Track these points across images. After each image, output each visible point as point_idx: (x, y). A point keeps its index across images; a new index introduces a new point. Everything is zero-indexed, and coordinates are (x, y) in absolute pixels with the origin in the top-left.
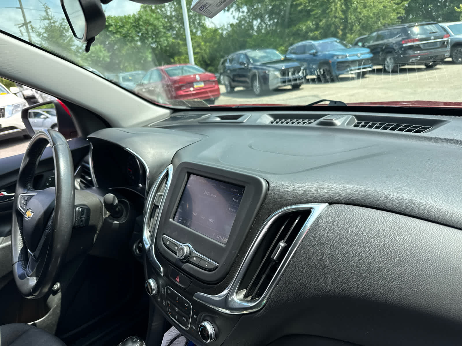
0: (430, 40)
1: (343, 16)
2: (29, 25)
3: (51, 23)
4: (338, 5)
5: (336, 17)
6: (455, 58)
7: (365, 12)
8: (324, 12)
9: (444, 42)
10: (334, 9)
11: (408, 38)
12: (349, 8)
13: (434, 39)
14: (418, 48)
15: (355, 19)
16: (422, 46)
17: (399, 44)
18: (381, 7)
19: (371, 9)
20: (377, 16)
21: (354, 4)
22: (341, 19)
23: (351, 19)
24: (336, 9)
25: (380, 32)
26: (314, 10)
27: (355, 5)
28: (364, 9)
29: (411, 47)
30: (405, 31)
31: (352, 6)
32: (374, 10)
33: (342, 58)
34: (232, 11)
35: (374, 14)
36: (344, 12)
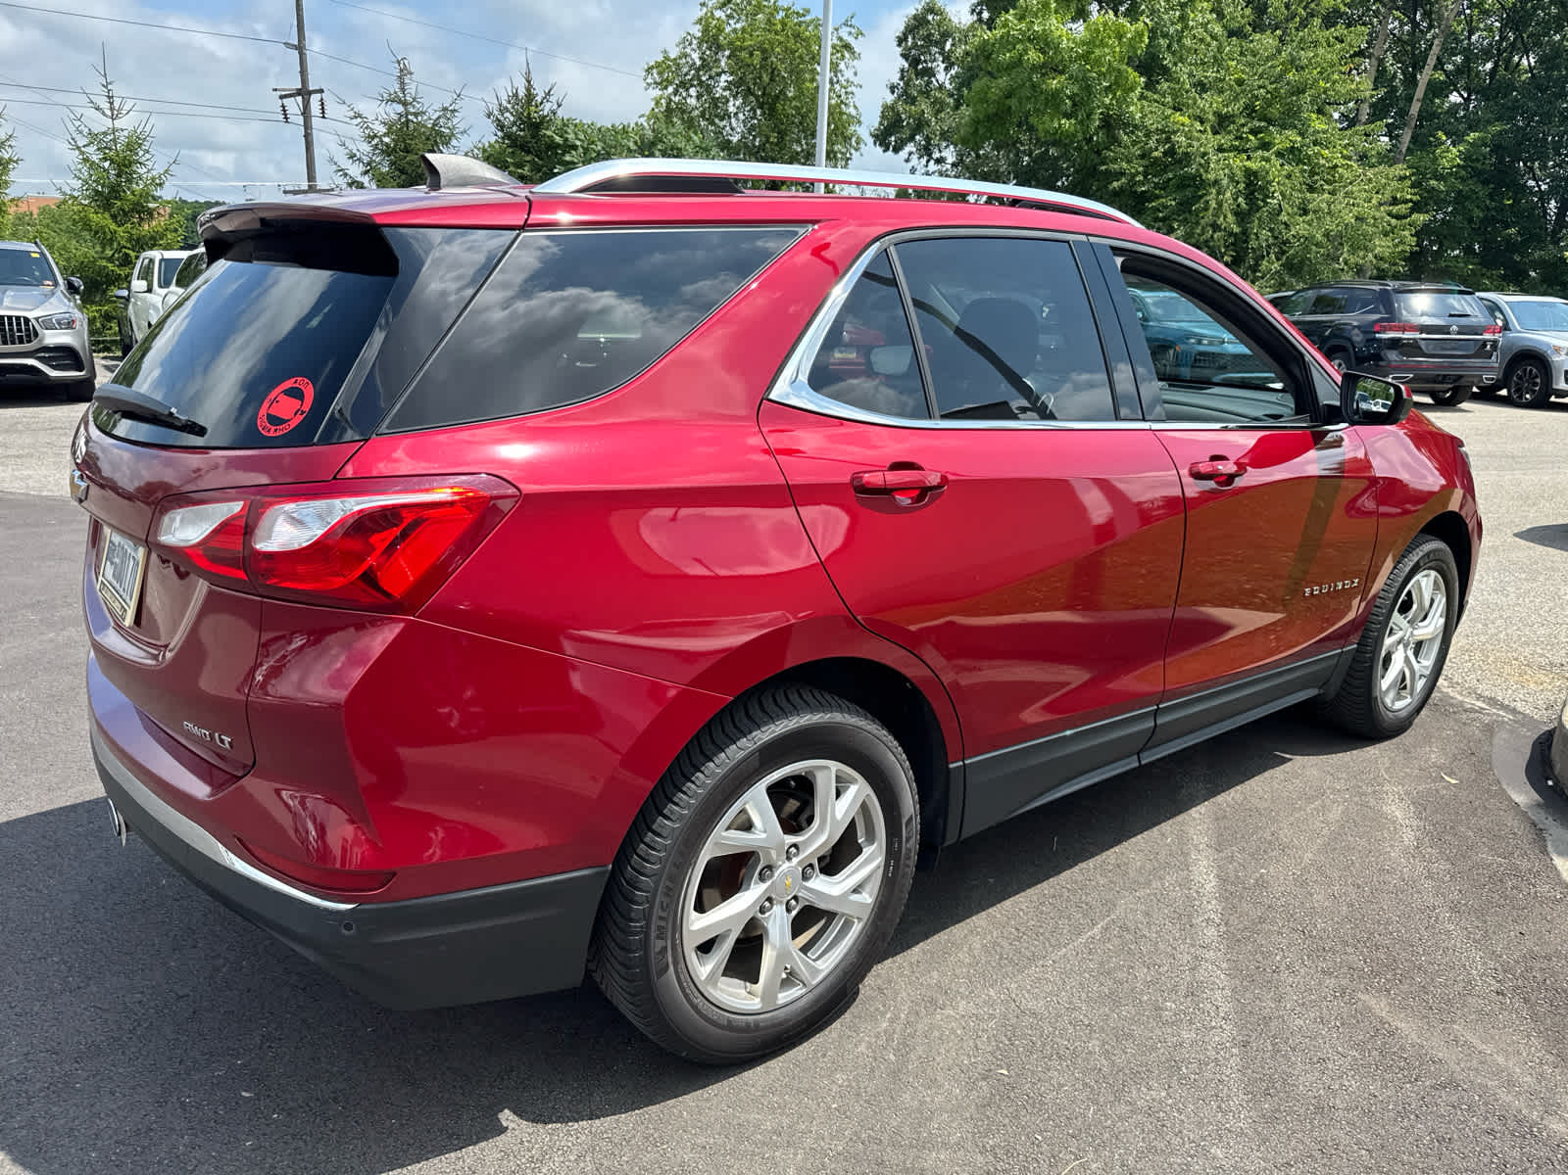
0: (1449, 333)
1: (1236, 229)
2: (315, 99)
3: (407, 113)
4: (1228, 194)
5: (1216, 227)
6: (1517, 391)
7: (1301, 227)
8: (1185, 206)
9: (1484, 343)
10: (1213, 204)
11: (1392, 318)
12: (1259, 208)
13: (1459, 333)
14: (1413, 348)
15: (1271, 241)
16: (1423, 344)
17: (1368, 330)
18: (1350, 219)
19: (1319, 219)
20: (1336, 239)
21: (1273, 198)
22: (1231, 234)
23: (1258, 238)
24: (1220, 204)
25: (1324, 291)
26: (1158, 197)
27: (1276, 201)
28: (1300, 216)
29: (1395, 344)
30: (1385, 301)
31: (1266, 204)
32: (1330, 224)
33: (1211, 344)
34: (910, 154)
35: (1327, 235)
36: (1241, 216)
